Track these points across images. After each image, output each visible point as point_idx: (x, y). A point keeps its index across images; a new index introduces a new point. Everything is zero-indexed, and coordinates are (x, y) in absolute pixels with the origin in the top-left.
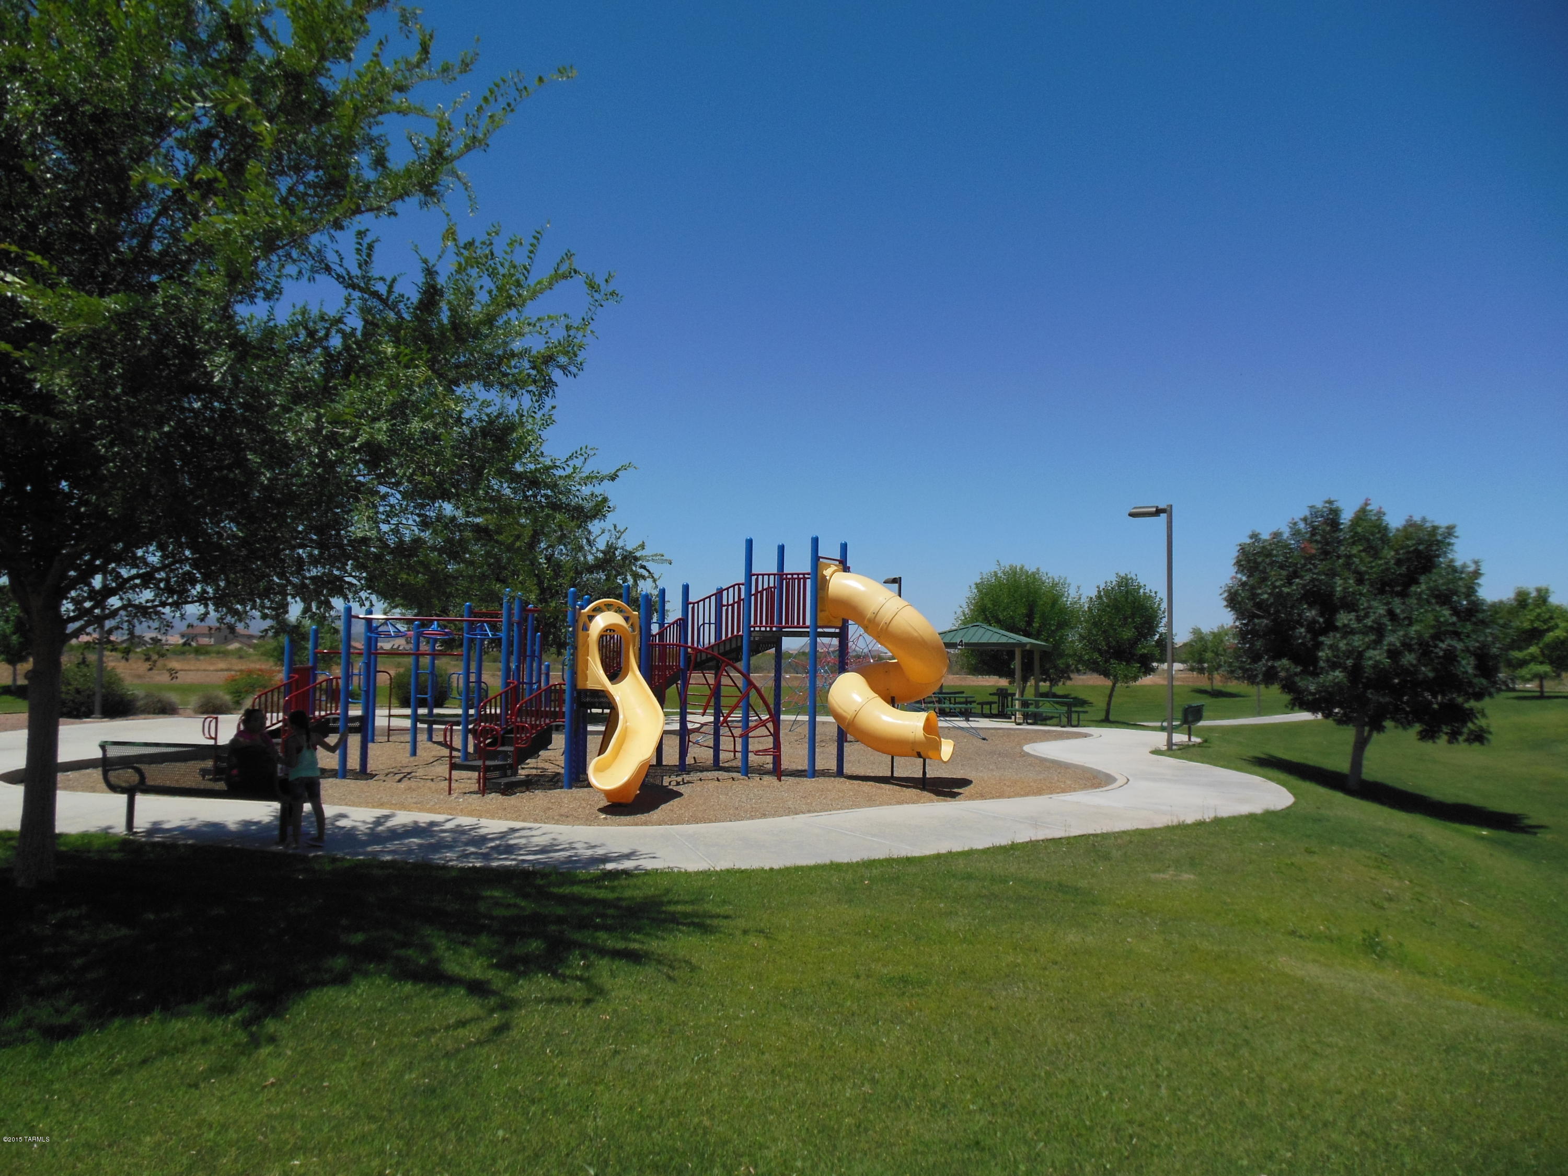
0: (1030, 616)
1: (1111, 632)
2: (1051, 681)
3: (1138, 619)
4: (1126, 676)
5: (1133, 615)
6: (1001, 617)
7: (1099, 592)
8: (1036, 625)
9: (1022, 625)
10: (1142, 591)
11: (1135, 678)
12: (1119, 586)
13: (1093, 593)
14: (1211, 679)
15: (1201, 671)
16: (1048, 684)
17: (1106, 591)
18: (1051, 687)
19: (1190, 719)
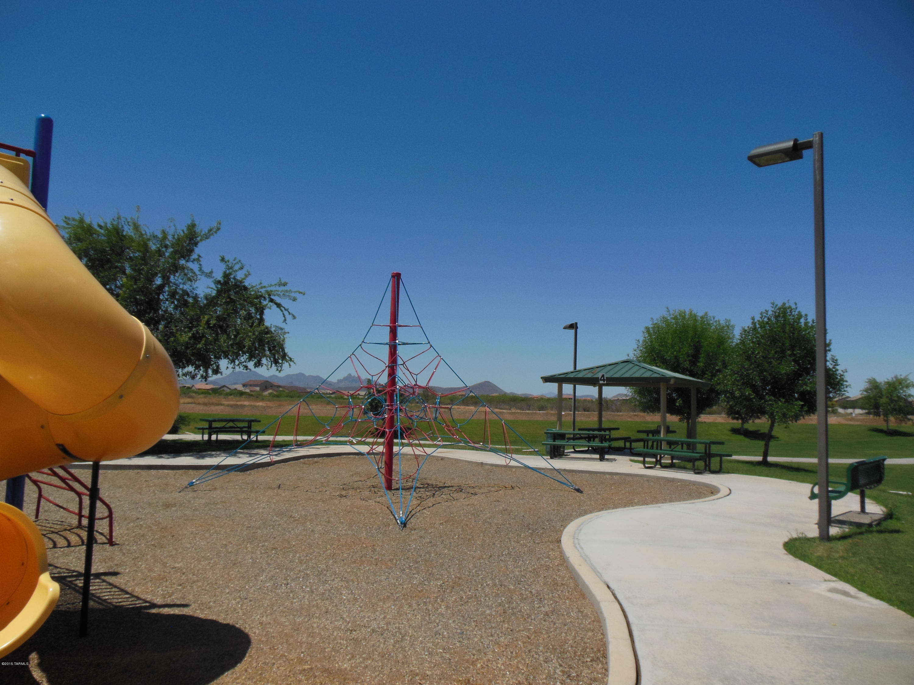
0: (695, 357)
1: (766, 365)
2: (742, 419)
3: (797, 352)
4: (784, 415)
5: (792, 348)
6: (667, 357)
7: (754, 323)
8: (701, 364)
9: (687, 365)
10: (802, 321)
11: (796, 417)
12: (776, 317)
13: (748, 324)
14: (887, 421)
15: (877, 414)
16: (740, 421)
17: (763, 325)
18: (743, 423)
19: (862, 481)
